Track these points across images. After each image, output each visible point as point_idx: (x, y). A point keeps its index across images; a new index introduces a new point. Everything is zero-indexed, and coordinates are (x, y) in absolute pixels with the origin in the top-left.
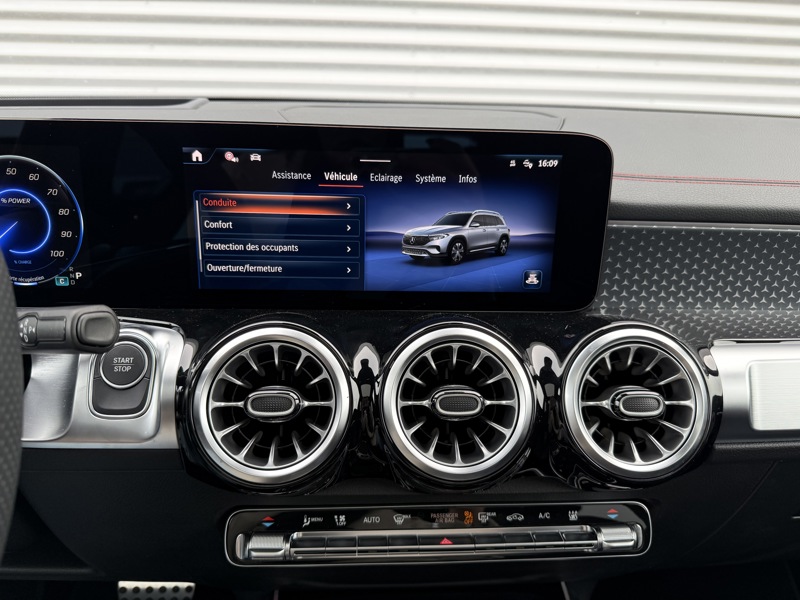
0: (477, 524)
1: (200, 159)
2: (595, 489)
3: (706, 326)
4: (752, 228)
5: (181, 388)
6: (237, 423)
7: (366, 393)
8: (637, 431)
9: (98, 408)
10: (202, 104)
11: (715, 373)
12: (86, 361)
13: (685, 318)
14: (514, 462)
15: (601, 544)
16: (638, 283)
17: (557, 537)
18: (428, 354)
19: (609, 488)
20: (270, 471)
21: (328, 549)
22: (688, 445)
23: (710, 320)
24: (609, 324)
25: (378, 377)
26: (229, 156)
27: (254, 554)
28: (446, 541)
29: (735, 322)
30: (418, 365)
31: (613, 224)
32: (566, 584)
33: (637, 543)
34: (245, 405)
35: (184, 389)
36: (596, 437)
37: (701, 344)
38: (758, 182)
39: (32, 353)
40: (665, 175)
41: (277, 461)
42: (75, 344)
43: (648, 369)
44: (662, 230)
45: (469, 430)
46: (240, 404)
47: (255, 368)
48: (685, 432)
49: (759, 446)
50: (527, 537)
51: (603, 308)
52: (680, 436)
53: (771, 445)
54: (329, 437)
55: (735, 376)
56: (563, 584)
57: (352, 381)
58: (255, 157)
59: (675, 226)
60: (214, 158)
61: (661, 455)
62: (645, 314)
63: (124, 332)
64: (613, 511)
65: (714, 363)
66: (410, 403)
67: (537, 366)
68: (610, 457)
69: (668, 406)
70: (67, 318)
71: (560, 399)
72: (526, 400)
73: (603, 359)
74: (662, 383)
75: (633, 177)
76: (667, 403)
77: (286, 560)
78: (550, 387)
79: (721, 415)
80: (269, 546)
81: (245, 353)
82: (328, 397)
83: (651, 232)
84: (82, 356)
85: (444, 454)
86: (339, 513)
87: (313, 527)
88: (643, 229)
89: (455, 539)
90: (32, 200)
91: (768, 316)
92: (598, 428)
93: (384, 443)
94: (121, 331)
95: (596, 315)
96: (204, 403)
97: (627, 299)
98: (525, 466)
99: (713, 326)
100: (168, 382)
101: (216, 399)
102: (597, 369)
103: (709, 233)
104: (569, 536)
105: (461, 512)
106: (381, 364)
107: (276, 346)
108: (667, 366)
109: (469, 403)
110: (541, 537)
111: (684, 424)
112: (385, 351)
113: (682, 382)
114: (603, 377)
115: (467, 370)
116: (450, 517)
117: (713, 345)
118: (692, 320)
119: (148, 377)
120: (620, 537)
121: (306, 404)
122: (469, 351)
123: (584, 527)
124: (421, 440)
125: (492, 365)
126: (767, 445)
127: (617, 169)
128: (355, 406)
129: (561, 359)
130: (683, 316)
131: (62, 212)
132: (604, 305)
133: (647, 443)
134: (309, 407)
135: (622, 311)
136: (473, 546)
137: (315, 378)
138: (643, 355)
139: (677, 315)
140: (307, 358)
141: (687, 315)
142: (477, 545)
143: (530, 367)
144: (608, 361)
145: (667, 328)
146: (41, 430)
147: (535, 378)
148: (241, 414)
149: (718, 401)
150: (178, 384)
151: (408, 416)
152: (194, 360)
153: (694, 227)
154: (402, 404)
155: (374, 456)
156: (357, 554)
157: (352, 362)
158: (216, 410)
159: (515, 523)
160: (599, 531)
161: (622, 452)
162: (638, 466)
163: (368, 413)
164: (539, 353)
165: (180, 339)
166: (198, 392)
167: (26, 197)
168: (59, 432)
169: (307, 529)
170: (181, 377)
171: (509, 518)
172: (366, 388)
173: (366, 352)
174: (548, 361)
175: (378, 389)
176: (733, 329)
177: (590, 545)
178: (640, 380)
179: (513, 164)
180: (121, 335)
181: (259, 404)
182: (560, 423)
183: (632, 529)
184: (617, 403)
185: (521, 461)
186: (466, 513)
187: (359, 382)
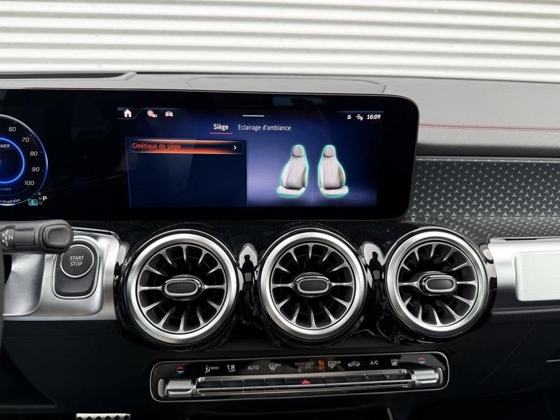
0: (327, 370)
1: (130, 116)
2: (408, 343)
3: (485, 229)
4: (516, 160)
5: (117, 277)
6: (158, 301)
7: (248, 279)
8: (438, 303)
9: (59, 291)
10: (132, 76)
11: (491, 262)
12: (50, 259)
13: (470, 223)
14: (353, 326)
15: (414, 382)
16: (438, 199)
17: (383, 377)
18: (291, 251)
19: (419, 343)
20: (181, 335)
21: (223, 388)
22: (473, 312)
23: (487, 224)
24: (418, 228)
25: (256, 267)
26: (150, 113)
27: (171, 393)
28: (305, 381)
29: (505, 226)
30: (285, 259)
31: (420, 159)
32: (391, 410)
33: (439, 381)
34: (163, 288)
35: (120, 277)
36: (409, 307)
37: (482, 242)
38: (519, 129)
39: (12, 254)
40: (455, 124)
41: (186, 328)
42: (42, 247)
43: (445, 259)
44: (453, 162)
45: (321, 304)
46: (160, 288)
47: (170, 262)
48: (471, 303)
49: (523, 312)
50: (363, 379)
51: (414, 217)
52: (467, 306)
53: (531, 311)
54: (222, 310)
55: (505, 264)
56: (388, 410)
57: (238, 270)
58: (169, 114)
59: (462, 159)
60: (140, 115)
61: (455, 320)
62: (442, 221)
63: (76, 238)
64: (422, 358)
65: (490, 254)
66: (279, 285)
67: (368, 258)
68: (419, 321)
69: (459, 285)
70: (36, 228)
71: (384, 281)
72: (360, 281)
73: (414, 253)
74: (455, 269)
75: (433, 126)
76: (458, 283)
77: (193, 397)
78: (377, 273)
79: (496, 291)
80: (181, 388)
81: (163, 252)
82: (221, 282)
83: (446, 163)
84: (47, 256)
85: (304, 321)
86: (231, 363)
87: (212, 373)
88: (440, 162)
89: (312, 380)
90: (11, 145)
91: (528, 221)
92: (410, 301)
93: (261, 313)
94: (75, 237)
95: (409, 222)
96: (134, 288)
97: (430, 211)
98: (360, 329)
99: (490, 229)
100: (108, 273)
101: (142, 285)
102: (409, 260)
103: (486, 164)
104: (392, 377)
105: (316, 361)
106: (259, 258)
107: (184, 247)
108: (458, 257)
109: (321, 285)
110: (372, 378)
111: (470, 298)
112: (261, 249)
113: (468, 268)
114: (414, 265)
115: (319, 262)
116: (309, 365)
117: (489, 242)
118: (475, 225)
119: (94, 269)
120: (427, 377)
121: (206, 287)
122: (320, 248)
123: (402, 370)
124: (287, 312)
125: (336, 258)
126: (528, 311)
127: (421, 120)
128: (241, 288)
129: (384, 253)
130: (469, 222)
131: (33, 153)
132: (414, 215)
133: (445, 311)
134: (208, 289)
135: (427, 219)
136: (324, 385)
137: (212, 269)
138: (441, 250)
139: (465, 221)
140: (207, 255)
141: (472, 221)
142: (328, 384)
143: (363, 259)
144: (417, 254)
145: (457, 231)
146: (19, 308)
147: (366, 266)
148: (160, 295)
149: (493, 281)
150: (116, 274)
151: (278, 295)
152: (127, 257)
153: (476, 160)
154: (273, 286)
155: (254, 323)
156: (244, 392)
157: (238, 257)
158: (142, 292)
159: (354, 368)
160: (413, 373)
161: (427, 318)
162: (439, 327)
163: (250, 292)
164: (369, 249)
165: (116, 243)
166: (129, 280)
167: (7, 143)
168: (31, 309)
169: (208, 374)
170: (118, 270)
171: (350, 365)
172: (248, 275)
173: (248, 250)
174: (375, 254)
175: (256, 276)
176: (504, 231)
177: (407, 383)
178: (439, 267)
179: (349, 117)
180: (74, 240)
181: (173, 288)
182: (384, 297)
183: (435, 371)
184: (423, 283)
185: (358, 325)
186: (320, 362)
187: (244, 271)
